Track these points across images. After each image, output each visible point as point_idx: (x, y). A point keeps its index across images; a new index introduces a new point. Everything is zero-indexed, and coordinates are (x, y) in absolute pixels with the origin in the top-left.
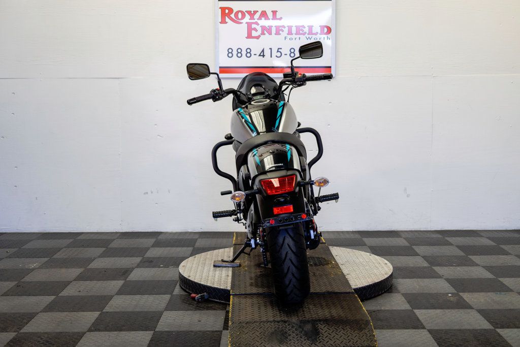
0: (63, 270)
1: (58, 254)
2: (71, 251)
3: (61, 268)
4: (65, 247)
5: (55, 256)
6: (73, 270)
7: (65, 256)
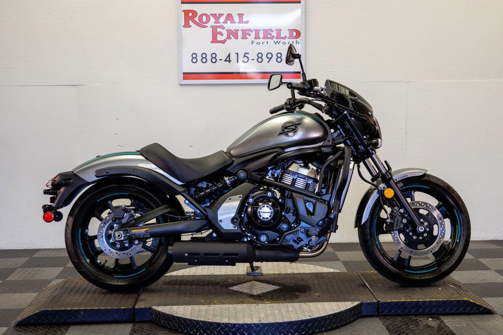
0: (17, 296)
1: (12, 275)
2: (26, 271)
3: (14, 293)
4: (20, 267)
5: (9, 279)
6: (28, 294)
7: (19, 277)
